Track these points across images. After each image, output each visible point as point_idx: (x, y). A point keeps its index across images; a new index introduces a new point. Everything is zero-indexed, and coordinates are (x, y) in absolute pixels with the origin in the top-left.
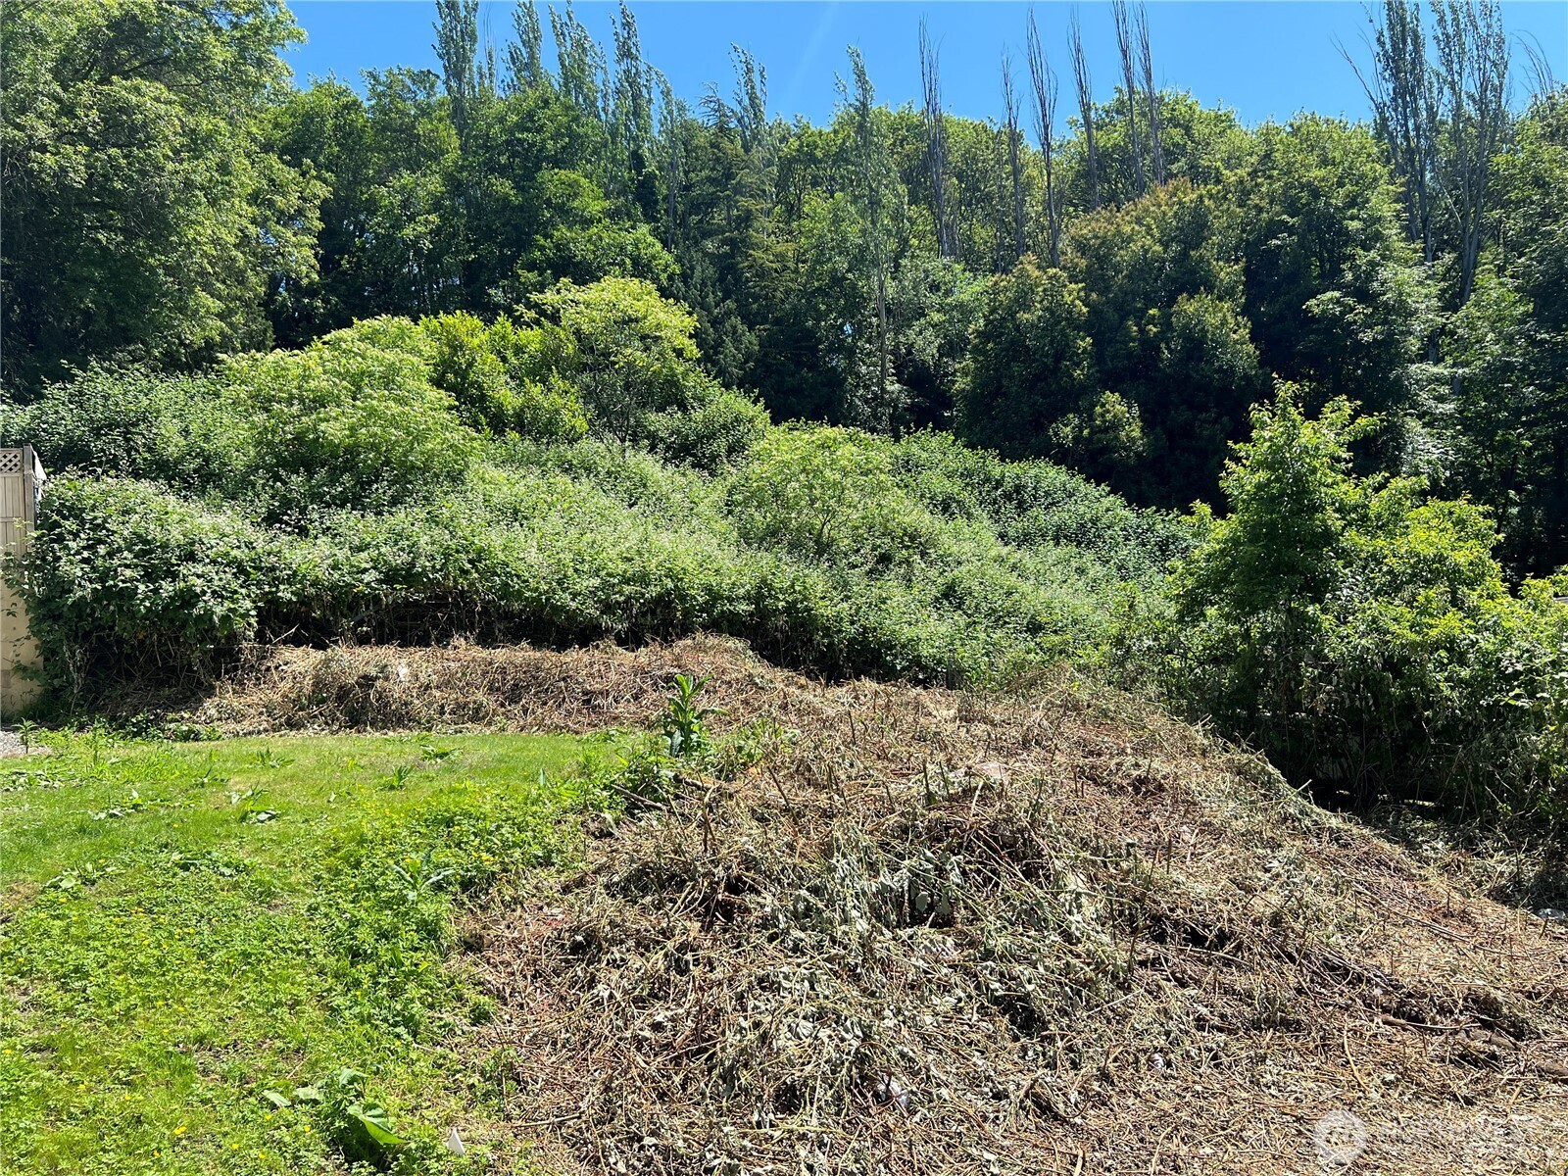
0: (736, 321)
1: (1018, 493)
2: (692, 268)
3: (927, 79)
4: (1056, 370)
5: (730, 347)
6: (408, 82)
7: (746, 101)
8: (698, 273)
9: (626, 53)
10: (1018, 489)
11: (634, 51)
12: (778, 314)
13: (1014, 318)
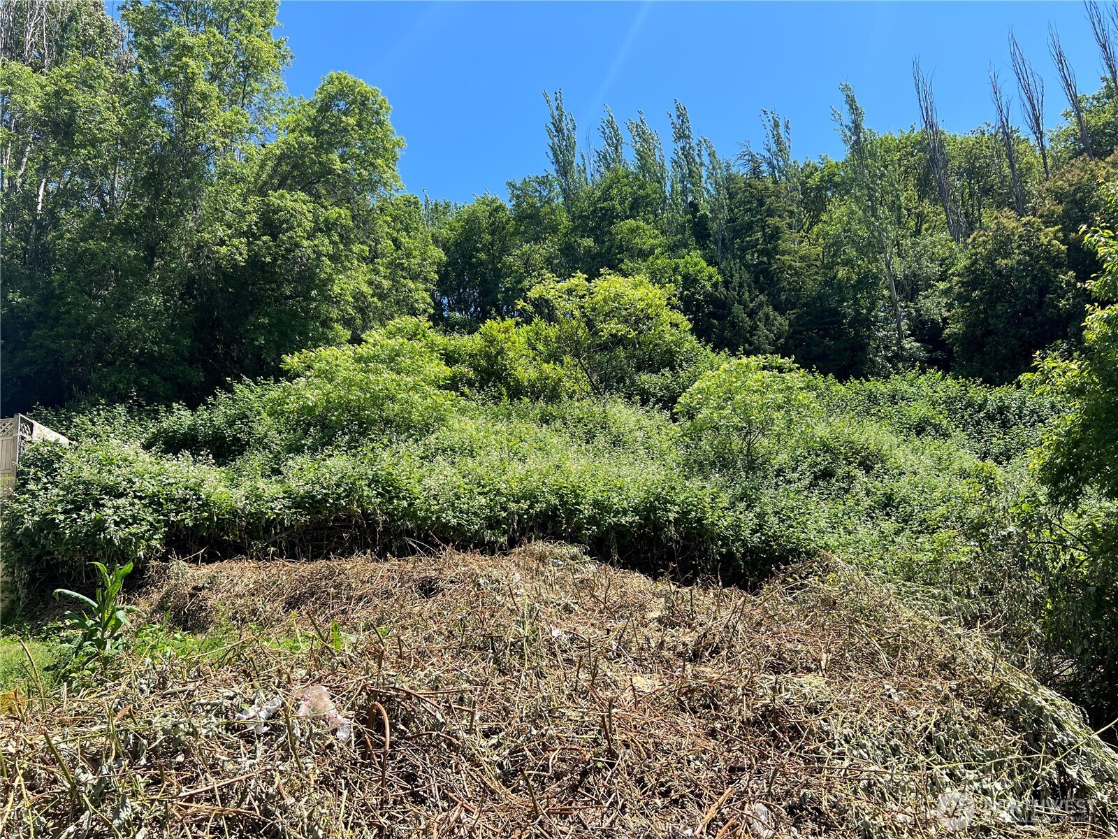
0: (770, 310)
1: (1002, 414)
2: (732, 276)
3: (922, 103)
4: (1040, 305)
5: (762, 330)
6: (536, 185)
7: (774, 148)
8: (736, 279)
9: (682, 135)
10: (1001, 410)
11: (687, 132)
12: (804, 301)
13: (994, 266)
